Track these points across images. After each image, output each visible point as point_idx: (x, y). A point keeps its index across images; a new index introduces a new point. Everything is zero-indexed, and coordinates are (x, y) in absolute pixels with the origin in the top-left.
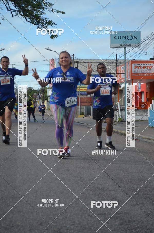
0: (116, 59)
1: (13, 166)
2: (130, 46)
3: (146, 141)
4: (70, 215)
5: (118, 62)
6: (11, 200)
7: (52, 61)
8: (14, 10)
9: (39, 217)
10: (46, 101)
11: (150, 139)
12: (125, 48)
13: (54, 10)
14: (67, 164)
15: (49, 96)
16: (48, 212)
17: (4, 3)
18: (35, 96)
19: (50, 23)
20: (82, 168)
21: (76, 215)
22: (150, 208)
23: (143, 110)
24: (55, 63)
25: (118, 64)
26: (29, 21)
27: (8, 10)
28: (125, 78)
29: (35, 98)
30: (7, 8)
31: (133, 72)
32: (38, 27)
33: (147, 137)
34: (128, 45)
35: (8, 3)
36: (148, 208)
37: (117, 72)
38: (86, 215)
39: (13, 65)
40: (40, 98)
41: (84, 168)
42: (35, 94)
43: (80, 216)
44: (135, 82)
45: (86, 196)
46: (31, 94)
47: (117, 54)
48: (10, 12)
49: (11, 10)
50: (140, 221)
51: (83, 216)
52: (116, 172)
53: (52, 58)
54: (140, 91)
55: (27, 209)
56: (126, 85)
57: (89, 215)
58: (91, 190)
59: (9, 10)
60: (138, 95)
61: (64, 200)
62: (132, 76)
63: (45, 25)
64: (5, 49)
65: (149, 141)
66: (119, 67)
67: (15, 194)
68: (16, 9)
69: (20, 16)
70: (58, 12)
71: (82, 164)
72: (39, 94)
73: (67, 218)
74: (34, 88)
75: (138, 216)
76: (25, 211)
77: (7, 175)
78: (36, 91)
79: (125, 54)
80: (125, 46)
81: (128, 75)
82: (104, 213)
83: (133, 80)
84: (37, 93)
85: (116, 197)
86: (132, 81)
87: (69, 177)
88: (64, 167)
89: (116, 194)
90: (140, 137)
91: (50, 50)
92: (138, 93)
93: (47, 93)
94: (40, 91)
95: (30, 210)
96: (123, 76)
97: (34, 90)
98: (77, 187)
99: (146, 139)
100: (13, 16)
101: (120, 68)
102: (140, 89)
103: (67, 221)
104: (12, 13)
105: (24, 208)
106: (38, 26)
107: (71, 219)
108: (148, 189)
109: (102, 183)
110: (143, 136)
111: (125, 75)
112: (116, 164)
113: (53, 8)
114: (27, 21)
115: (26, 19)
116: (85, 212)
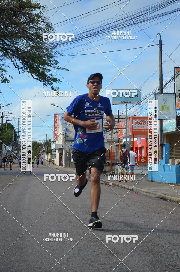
0: (117, 115)
1: (18, 217)
2: (131, 103)
3: (145, 195)
4: (72, 265)
5: (120, 118)
6: (17, 250)
7: (56, 115)
8: (21, 67)
9: (43, 266)
10: (50, 154)
11: (149, 193)
12: (127, 105)
13: (59, 68)
14: (70, 216)
15: (53, 150)
16: (51, 261)
17: (12, 61)
18: (40, 149)
19: (55, 80)
20: (84, 220)
21: (78, 264)
22: (147, 259)
23: (143, 164)
24: (59, 118)
25: (119, 120)
26: (35, 78)
27: (15, 67)
28: (127, 133)
29: (40, 150)
30: (15, 65)
31: (134, 128)
32: (44, 84)
33: (147, 191)
34: (129, 102)
35: (15, 60)
36: (145, 259)
37: (119, 128)
38: (87, 265)
39: (19, 118)
40: (44, 151)
41: (86, 220)
42: (40, 147)
43: (81, 266)
44: (136, 138)
45: (87, 247)
46: (36, 147)
47: (118, 111)
48: (17, 69)
49: (18, 67)
50: (137, 270)
51: (85, 266)
52: (116, 225)
53: (57, 113)
54: (140, 146)
55: (32, 258)
56: (127, 140)
57: (90, 265)
58: (92, 242)
59: (17, 67)
60: (139, 150)
61: (67, 250)
62: (133, 132)
63: (50, 83)
64: (11, 104)
65: (148, 194)
66: (120, 124)
67: (21, 245)
68: (23, 66)
69: (27, 73)
70: (64, 69)
71: (84, 216)
72: (43, 147)
73: (69, 267)
74: (38, 141)
75: (136, 266)
76: (30, 261)
77: (12, 226)
78: (40, 145)
79: (127, 111)
80: (127, 103)
81: (129, 131)
82: (104, 263)
83: (133, 135)
84: (41, 147)
85: (116, 248)
86: (132, 137)
87: (71, 229)
88: (67, 219)
89: (116, 245)
90: (140, 190)
91: (55, 105)
92: (139, 148)
93: (51, 146)
94: (44, 144)
95: (35, 260)
96: (124, 131)
97: (38, 143)
98: (79, 238)
99: (145, 192)
100: (20, 73)
101: (122, 124)
102: (140, 143)
103: (70, 270)
104: (19, 70)
105: (29, 257)
106: (43, 82)
107: (73, 268)
108: (146, 241)
109: (102, 234)
110: (143, 190)
111: (126, 131)
112: (116, 216)
113: (58, 65)
114: (33, 78)
115: (32, 76)
116: (86, 262)
